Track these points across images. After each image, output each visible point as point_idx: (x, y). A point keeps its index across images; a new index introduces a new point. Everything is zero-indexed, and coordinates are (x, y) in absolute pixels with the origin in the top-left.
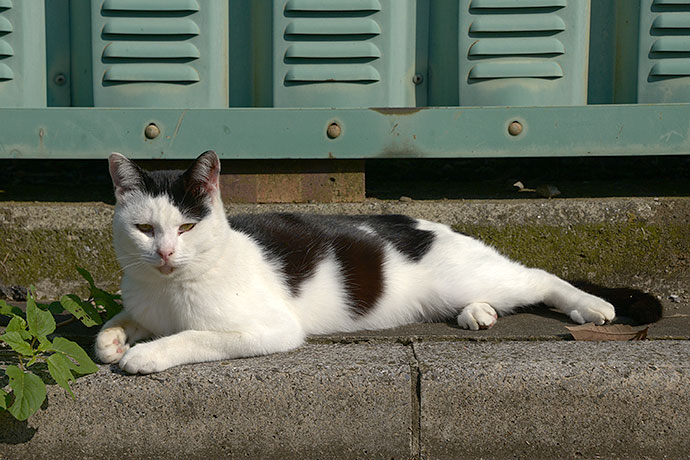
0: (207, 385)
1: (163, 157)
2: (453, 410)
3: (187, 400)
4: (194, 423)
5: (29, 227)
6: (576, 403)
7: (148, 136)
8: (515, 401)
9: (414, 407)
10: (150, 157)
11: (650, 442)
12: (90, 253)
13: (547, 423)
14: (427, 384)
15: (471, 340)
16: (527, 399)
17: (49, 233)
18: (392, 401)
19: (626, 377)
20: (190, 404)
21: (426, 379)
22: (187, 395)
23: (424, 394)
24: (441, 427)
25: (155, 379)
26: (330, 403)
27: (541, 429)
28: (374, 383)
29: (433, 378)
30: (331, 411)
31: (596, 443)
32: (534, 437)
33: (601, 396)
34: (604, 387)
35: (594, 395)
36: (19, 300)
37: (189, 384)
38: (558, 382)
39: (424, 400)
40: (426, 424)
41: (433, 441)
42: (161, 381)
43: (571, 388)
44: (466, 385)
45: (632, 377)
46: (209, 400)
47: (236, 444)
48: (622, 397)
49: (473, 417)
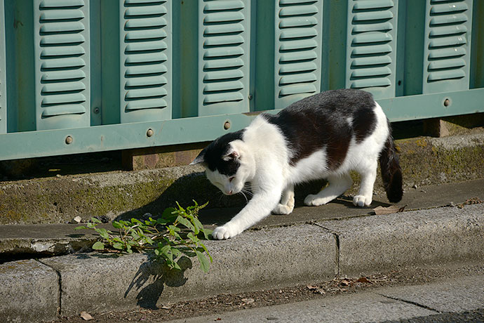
0: (255, 250)
2: (352, 251)
3: (247, 259)
4: (250, 269)
5: (102, 186)
6: (399, 243)
7: (148, 136)
8: (376, 244)
9: (337, 251)
10: (149, 146)
11: (426, 257)
12: (129, 196)
13: (387, 253)
14: (341, 240)
15: (335, 219)
16: (380, 243)
17: (111, 188)
18: (328, 249)
19: (417, 228)
20: (249, 260)
21: (341, 238)
22: (247, 256)
23: (341, 245)
24: (347, 259)
25: (233, 250)
26: (304, 253)
27: (385, 256)
28: (321, 242)
29: (344, 237)
30: (304, 257)
33: (408, 238)
34: (409, 234)
35: (406, 238)
36: (105, 222)
37: (248, 251)
38: (392, 233)
39: (341, 248)
40: (341, 259)
41: (344, 266)
42: (236, 251)
43: (397, 236)
44: (357, 239)
45: (419, 228)
46: (256, 257)
47: (266, 277)
48: (416, 237)
49: (360, 254)
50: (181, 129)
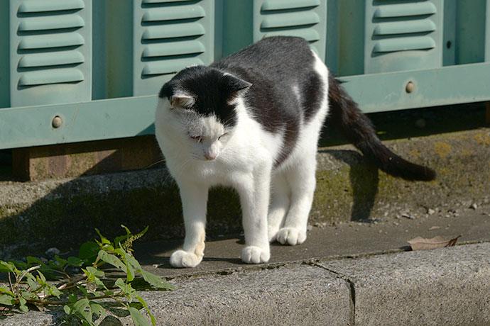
0: (222, 306)
1: (64, 142)
2: (374, 307)
3: (210, 320)
6: (449, 294)
7: (55, 126)
8: (412, 297)
9: (351, 308)
10: (55, 143)
13: (431, 310)
14: (358, 290)
15: (349, 257)
16: (420, 294)
18: (338, 305)
19: (477, 271)
20: (213, 321)
21: (358, 287)
22: (211, 316)
23: (357, 298)
24: (367, 320)
25: (188, 306)
26: (300, 311)
27: (427, 316)
28: (327, 293)
29: (362, 285)
30: (300, 317)
31: (459, 321)
32: (423, 322)
33: (463, 287)
34: (465, 281)
35: (459, 287)
37: (211, 307)
38: (438, 280)
39: (358, 303)
40: (358, 320)
42: (192, 307)
43: (446, 283)
44: (383, 288)
45: (480, 271)
46: (224, 317)
48: (475, 286)
49: (387, 312)
50: (107, 115)
